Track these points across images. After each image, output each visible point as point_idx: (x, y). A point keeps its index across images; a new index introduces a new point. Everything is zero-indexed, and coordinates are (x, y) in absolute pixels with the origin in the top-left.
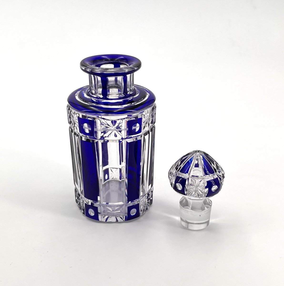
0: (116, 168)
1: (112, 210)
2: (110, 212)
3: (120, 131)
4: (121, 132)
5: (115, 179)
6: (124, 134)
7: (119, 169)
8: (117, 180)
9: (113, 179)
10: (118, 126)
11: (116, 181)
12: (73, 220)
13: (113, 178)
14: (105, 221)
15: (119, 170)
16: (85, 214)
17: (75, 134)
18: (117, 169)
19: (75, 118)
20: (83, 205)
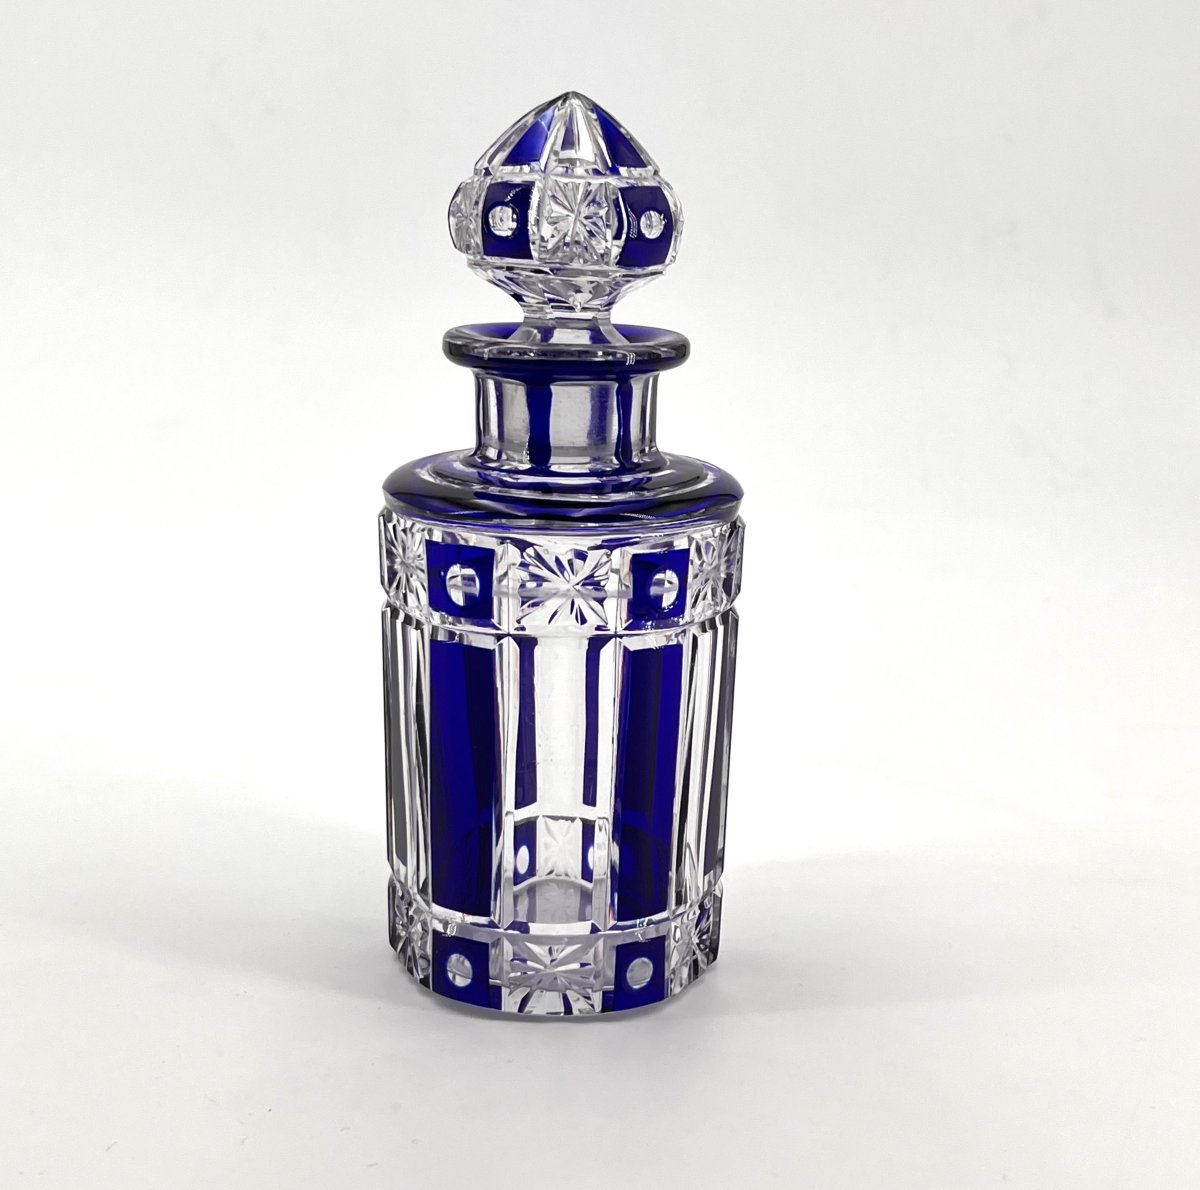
0: (567, 819)
1: (547, 960)
2: (542, 967)
3: (601, 601)
4: (605, 603)
5: (563, 877)
6: (615, 613)
7: (581, 823)
8: (572, 879)
9: (552, 876)
10: (591, 576)
11: (565, 884)
12: (379, 1008)
13: (551, 872)
14: (516, 1011)
15: (579, 824)
16: (429, 987)
17: (408, 620)
18: (573, 819)
19: (415, 549)
20: (424, 950)
